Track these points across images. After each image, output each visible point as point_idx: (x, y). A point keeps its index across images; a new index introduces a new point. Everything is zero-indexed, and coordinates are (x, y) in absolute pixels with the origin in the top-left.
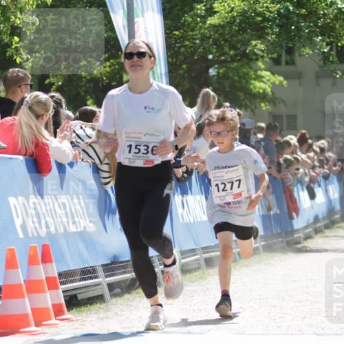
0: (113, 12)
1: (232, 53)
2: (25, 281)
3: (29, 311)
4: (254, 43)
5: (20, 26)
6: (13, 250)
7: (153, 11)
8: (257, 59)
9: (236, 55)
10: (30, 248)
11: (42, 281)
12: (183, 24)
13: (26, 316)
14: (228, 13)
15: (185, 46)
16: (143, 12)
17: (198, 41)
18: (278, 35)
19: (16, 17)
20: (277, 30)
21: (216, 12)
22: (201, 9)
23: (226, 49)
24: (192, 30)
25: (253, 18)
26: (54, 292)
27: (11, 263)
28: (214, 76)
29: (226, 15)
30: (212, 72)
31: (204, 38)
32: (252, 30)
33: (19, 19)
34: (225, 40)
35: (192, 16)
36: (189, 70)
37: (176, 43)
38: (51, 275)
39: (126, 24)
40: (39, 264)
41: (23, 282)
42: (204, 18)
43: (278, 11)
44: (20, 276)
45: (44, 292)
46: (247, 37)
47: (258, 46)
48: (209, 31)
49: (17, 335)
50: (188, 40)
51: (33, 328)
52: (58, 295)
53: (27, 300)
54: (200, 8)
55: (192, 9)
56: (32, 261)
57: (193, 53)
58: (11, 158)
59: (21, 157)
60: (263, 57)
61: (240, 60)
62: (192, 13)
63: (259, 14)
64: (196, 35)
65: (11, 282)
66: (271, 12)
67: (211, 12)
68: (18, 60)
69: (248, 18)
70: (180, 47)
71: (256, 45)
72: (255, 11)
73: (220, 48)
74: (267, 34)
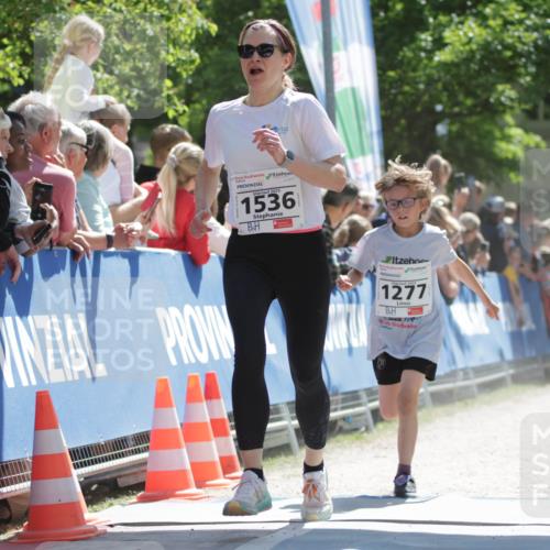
0: (305, 43)
1: (469, 102)
2: (182, 425)
3: (188, 467)
4: (500, 87)
5: (173, 65)
6: (166, 380)
7: (360, 42)
8: (504, 112)
9: (475, 106)
10: (190, 378)
11: (206, 424)
12: (401, 62)
13: (184, 472)
14: (464, 45)
15: (404, 93)
16: (346, 44)
17: (422, 86)
18: (535, 77)
19: (168, 52)
20: (532, 69)
21: (446, 45)
22: (426, 40)
23: (461, 97)
24: (414, 70)
25: (499, 52)
26: (222, 440)
27: (162, 400)
28: (443, 136)
29: (462, 48)
30: (441, 129)
31: (430, 82)
32: (498, 70)
33: (172, 54)
34: (461, 84)
35: (413, 51)
36: (410, 127)
37: (391, 87)
38: (217, 416)
39: (322, 60)
40: (201, 401)
41: (179, 427)
42: (430, 53)
43: (535, 42)
44: (175, 418)
45: (208, 439)
46: (491, 79)
47: (507, 92)
48: (438, 71)
49: (171, 500)
50: (408, 84)
51: (193, 490)
52: (227, 445)
53: (184, 450)
54: (426, 38)
55: (414, 39)
56: (191, 397)
57: (415, 103)
58: (159, 253)
59: (172, 252)
60: (512, 108)
61: (480, 113)
62: (413, 46)
63: (507, 47)
64: (420, 77)
65: (163, 425)
66: (524, 44)
67: (439, 44)
68: (171, 114)
69: (491, 53)
70: (396, 95)
71: (503, 92)
72: (502, 42)
73: (452, 95)
74: (519, 75)
